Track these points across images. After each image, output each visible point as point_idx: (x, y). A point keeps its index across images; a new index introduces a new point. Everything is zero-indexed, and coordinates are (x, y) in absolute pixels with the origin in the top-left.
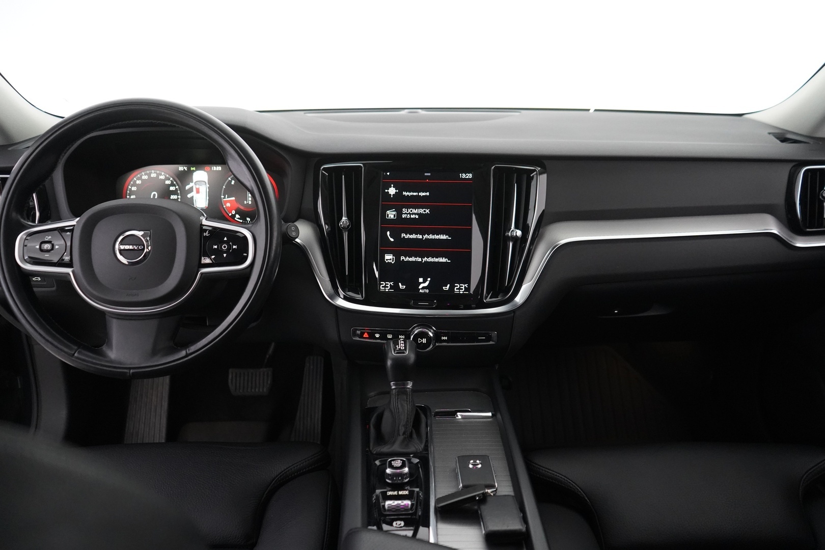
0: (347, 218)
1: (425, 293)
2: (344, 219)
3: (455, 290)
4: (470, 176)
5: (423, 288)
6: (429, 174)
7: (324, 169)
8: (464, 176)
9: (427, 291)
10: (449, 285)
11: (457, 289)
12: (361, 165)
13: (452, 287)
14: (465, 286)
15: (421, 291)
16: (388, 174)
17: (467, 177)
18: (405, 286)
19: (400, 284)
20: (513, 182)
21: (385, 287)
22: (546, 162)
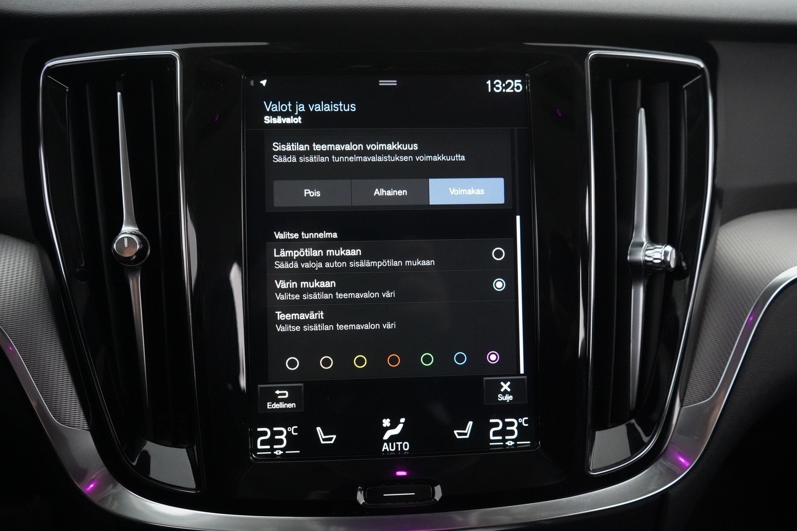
0: (134, 229)
1: (398, 453)
2: (128, 229)
3: (492, 438)
4: (516, 85)
5: (393, 439)
6: (393, 83)
7: (51, 70)
8: (498, 86)
9: (406, 446)
10: (470, 423)
11: (495, 433)
12: (176, 54)
13: (481, 430)
14: (520, 425)
15: (385, 447)
16: (264, 82)
17: (508, 90)
18: (334, 437)
19: (319, 429)
20: (636, 104)
21: (272, 442)
22: (720, 48)
